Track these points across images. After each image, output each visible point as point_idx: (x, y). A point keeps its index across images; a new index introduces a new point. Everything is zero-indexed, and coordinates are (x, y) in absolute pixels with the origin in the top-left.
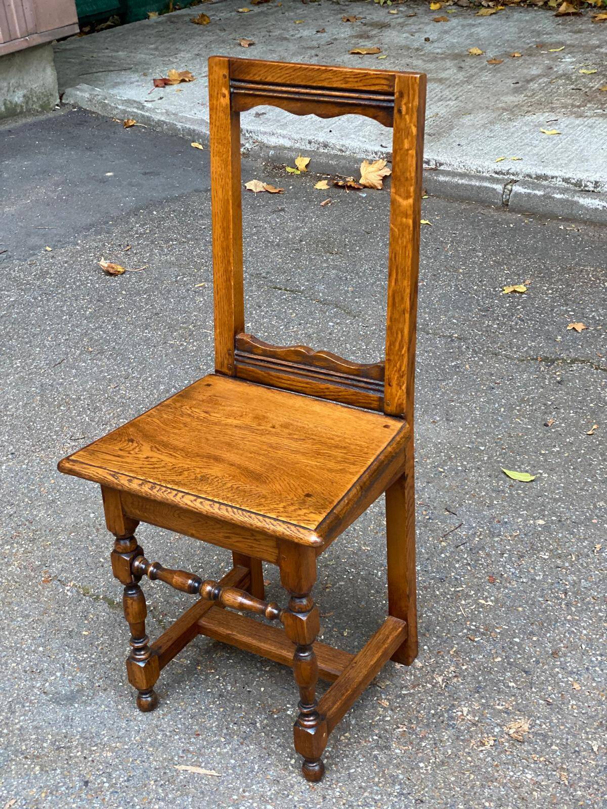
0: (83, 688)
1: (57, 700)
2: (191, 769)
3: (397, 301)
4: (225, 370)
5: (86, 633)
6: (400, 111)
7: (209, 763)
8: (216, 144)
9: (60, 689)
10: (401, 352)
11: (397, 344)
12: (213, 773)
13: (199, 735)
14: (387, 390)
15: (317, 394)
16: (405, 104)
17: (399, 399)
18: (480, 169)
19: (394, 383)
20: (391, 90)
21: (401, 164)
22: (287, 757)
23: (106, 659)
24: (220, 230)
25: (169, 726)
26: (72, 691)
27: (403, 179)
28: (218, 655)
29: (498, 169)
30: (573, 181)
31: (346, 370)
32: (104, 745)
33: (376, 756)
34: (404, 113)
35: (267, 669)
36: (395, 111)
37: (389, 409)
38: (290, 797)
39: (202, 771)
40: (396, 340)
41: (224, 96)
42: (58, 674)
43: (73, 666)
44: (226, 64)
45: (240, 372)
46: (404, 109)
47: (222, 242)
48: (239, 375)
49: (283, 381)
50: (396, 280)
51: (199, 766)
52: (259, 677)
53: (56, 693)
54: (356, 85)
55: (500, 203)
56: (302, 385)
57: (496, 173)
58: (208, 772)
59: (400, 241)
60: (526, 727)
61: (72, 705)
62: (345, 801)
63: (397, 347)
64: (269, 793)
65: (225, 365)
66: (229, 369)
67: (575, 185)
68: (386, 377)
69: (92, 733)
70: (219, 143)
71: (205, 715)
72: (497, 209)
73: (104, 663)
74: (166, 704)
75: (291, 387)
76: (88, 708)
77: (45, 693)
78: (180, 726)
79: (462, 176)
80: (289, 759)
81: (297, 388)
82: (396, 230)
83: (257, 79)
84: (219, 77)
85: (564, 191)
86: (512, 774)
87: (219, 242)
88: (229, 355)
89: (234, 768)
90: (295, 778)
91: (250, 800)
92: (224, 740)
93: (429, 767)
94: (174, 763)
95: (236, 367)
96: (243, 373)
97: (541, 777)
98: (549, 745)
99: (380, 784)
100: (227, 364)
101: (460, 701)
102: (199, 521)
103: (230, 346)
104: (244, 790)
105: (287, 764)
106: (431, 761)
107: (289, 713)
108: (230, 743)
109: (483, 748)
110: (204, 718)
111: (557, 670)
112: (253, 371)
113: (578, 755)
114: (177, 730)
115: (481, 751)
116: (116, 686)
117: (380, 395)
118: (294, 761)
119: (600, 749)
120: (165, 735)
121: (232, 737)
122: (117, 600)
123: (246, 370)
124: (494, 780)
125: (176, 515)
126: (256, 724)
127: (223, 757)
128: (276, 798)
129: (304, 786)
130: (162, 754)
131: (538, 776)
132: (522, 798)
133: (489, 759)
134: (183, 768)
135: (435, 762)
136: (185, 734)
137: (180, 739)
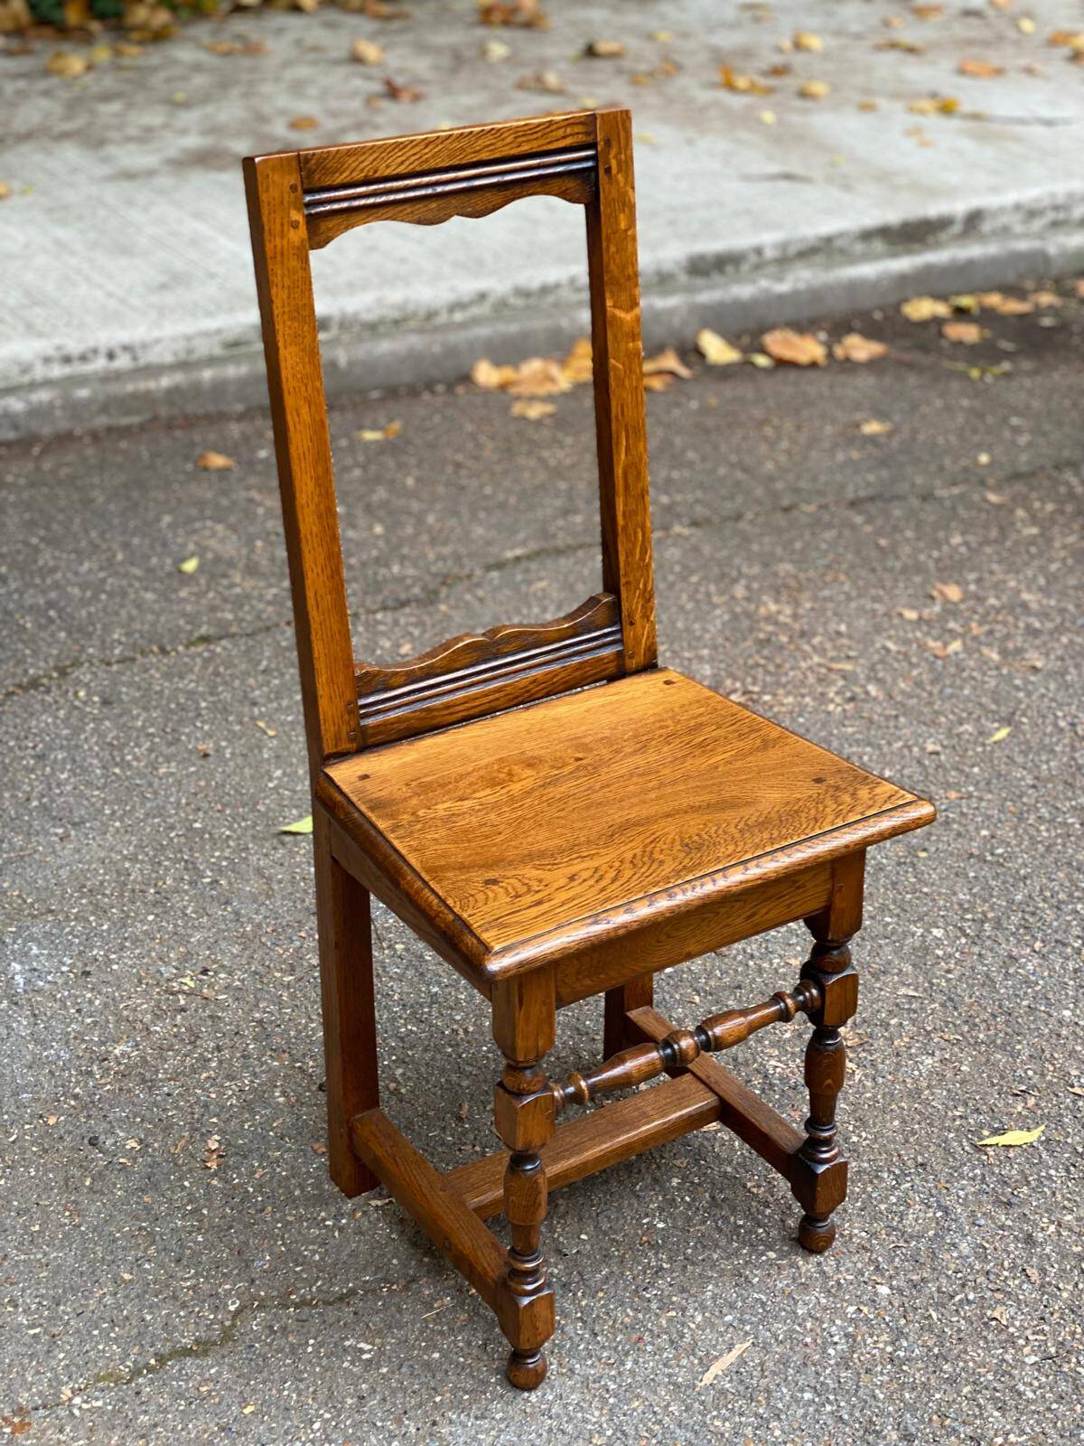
2: (716, 1369)
3: (630, 481)
4: (345, 745)
5: (250, 1409)
6: (608, 171)
7: (715, 1346)
8: (289, 323)
11: (636, 551)
12: (738, 1349)
13: (640, 1339)
14: (629, 633)
16: (615, 157)
17: (648, 638)
19: (638, 617)
20: (590, 139)
21: (617, 257)
22: (757, 1258)
23: (350, 1401)
24: (311, 485)
25: (594, 1366)
27: (622, 281)
31: (556, 635)
34: (614, 170)
36: (601, 172)
37: (632, 664)
38: (842, 1281)
41: (295, 225)
44: (294, 163)
45: (374, 735)
46: (614, 163)
47: (317, 505)
48: (371, 741)
50: (627, 447)
51: (716, 1358)
52: (552, 1230)
54: (535, 144)
56: (491, 698)
58: (735, 1353)
59: (627, 383)
62: (883, 1232)
63: (635, 557)
64: (823, 1301)
65: (344, 735)
66: (352, 740)
68: (625, 613)
70: (293, 319)
73: (360, 1406)
75: (472, 712)
78: (605, 1354)
80: (764, 1258)
82: (620, 366)
83: (358, 176)
84: (282, 193)
86: (916, 1073)
87: (312, 507)
88: (350, 712)
89: (742, 1321)
90: (808, 1265)
91: (825, 1326)
92: (674, 1314)
93: (864, 1134)
94: (688, 1387)
95: (364, 730)
96: (380, 733)
97: (937, 1053)
98: (886, 1026)
99: (869, 1189)
100: (348, 733)
101: (755, 1061)
102: (703, 920)
103: (349, 695)
104: (800, 1325)
105: (771, 1263)
106: (851, 1128)
107: (661, 1225)
108: (684, 1310)
109: (857, 1077)
110: (605, 1321)
111: (751, 963)
112: (399, 720)
113: (915, 1012)
114: (612, 1361)
115: (860, 1081)
116: (436, 1406)
117: (618, 648)
118: (772, 1255)
119: (916, 990)
120: (613, 1379)
121: (673, 1303)
122: (187, 1341)
123: (385, 724)
124: (919, 1092)
125: (663, 937)
126: (661, 1268)
127: (713, 1326)
128: (835, 1296)
129: (828, 1261)
130: (655, 1393)
131: (933, 1054)
132: (963, 1082)
133: (880, 1080)
134: (708, 1378)
135: (855, 1126)
136: (627, 1354)
137: (636, 1362)
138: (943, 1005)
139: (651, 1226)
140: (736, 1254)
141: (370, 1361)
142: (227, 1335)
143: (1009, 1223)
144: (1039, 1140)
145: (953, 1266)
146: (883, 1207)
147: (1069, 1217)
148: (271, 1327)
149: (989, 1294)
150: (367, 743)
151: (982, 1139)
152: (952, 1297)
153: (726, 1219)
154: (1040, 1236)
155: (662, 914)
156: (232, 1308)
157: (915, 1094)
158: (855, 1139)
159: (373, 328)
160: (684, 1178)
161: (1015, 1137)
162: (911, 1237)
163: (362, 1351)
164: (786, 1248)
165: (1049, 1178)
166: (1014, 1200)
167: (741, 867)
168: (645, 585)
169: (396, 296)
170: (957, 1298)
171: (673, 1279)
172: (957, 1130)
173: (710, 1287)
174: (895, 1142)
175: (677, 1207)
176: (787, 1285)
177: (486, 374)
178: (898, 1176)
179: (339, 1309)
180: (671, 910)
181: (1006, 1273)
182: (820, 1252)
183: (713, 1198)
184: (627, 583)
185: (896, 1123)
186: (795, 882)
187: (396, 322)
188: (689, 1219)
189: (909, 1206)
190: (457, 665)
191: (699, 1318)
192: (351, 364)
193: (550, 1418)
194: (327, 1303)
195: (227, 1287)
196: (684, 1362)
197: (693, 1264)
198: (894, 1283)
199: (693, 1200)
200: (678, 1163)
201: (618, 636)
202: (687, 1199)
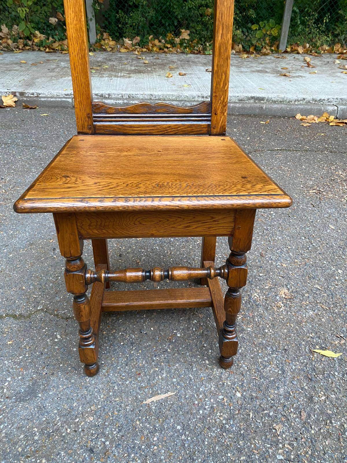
0: (36, 381)
1: (20, 398)
2: (154, 399)
4: (85, 130)
5: (11, 342)
7: (162, 389)
9: (18, 389)
10: (224, 88)
11: (222, 83)
12: (170, 394)
13: (140, 374)
14: (214, 118)
15: (161, 133)
17: (222, 122)
18: (58, 94)
19: (219, 112)
22: (202, 361)
23: (37, 353)
25: (117, 377)
26: (29, 387)
28: (110, 320)
29: (66, 93)
30: (99, 95)
31: (182, 111)
32: (82, 413)
33: (242, 337)
35: (145, 316)
37: (214, 131)
38: (225, 384)
39: (163, 396)
40: (221, 80)
42: (9, 379)
43: (16, 368)
45: (98, 129)
48: (97, 132)
49: (135, 129)
51: (158, 394)
52: (144, 322)
53: (17, 393)
55: (72, 106)
56: (150, 128)
57: (66, 95)
58: (166, 395)
60: (286, 291)
61: (36, 397)
62: (254, 370)
63: (222, 85)
64: (213, 389)
65: (86, 126)
66: (90, 129)
67: (100, 96)
68: (213, 109)
69: (66, 410)
71: (133, 359)
72: (72, 109)
73: (39, 356)
74: (102, 364)
75: (141, 132)
76: (51, 393)
77: (7, 398)
78: (124, 374)
79: (52, 97)
80: (204, 362)
81: (146, 131)
85: (98, 99)
86: (304, 315)
88: (89, 117)
89: (178, 384)
90: (217, 371)
91: (206, 399)
92: (157, 369)
93: (271, 330)
94: (140, 401)
95: (95, 126)
96: (101, 129)
97: (316, 311)
98: (303, 295)
99: (260, 351)
100: (88, 126)
101: (250, 292)
102: (160, 221)
103: (88, 111)
104: (197, 395)
105: (205, 365)
106: (268, 327)
107: (179, 335)
108: (162, 369)
109: (281, 309)
110: (134, 362)
111: (270, 261)
112: (110, 126)
113: (317, 294)
114: (124, 378)
115: (282, 311)
116: (59, 368)
117: (209, 123)
118: (207, 362)
119: (321, 288)
120: (118, 385)
121: (161, 365)
122: (18, 313)
123: (104, 126)
124: (301, 322)
125: (137, 223)
126: (167, 350)
127: (167, 380)
128: (219, 389)
129: (225, 373)
130: (127, 398)
131: (314, 311)
132: (320, 325)
133: (289, 313)
134: (149, 401)
135: (270, 326)
136: (131, 378)
137: (131, 382)
138: (328, 295)
139: (176, 334)
140: (195, 356)
141: (56, 342)
142: (29, 316)
143: (306, 388)
144: (338, 358)
145: (272, 396)
146: (260, 360)
147: (333, 396)
148: (42, 319)
149: (280, 416)
150: (95, 131)
151: (315, 349)
152: (264, 410)
153: (201, 342)
154: (316, 399)
155: (118, 207)
156: (39, 308)
157: (299, 323)
158: (267, 331)
159: (275, 102)
160: (199, 322)
161: (329, 353)
162: (263, 377)
163: (57, 338)
164: (214, 362)
165: (334, 375)
166: (314, 379)
167: (171, 199)
168: (224, 99)
169: (282, 96)
170: (266, 412)
171: (168, 356)
172: (307, 342)
173: (177, 365)
174: (281, 337)
175: (189, 331)
176: (204, 377)
177: (299, 116)
178: (274, 351)
179: (63, 322)
180: (124, 207)
181: (292, 410)
182: (225, 369)
183: (203, 332)
184: (216, 96)
185: (285, 331)
186: (213, 218)
187: (281, 102)
188: (190, 336)
189: (270, 364)
190: (137, 112)
191: (164, 375)
192: (266, 108)
193: (87, 390)
194: (62, 318)
195: (44, 302)
196: (146, 390)
197: (179, 354)
198: (245, 393)
199: (196, 330)
200: (200, 315)
201: (210, 118)
202: (194, 329)
